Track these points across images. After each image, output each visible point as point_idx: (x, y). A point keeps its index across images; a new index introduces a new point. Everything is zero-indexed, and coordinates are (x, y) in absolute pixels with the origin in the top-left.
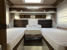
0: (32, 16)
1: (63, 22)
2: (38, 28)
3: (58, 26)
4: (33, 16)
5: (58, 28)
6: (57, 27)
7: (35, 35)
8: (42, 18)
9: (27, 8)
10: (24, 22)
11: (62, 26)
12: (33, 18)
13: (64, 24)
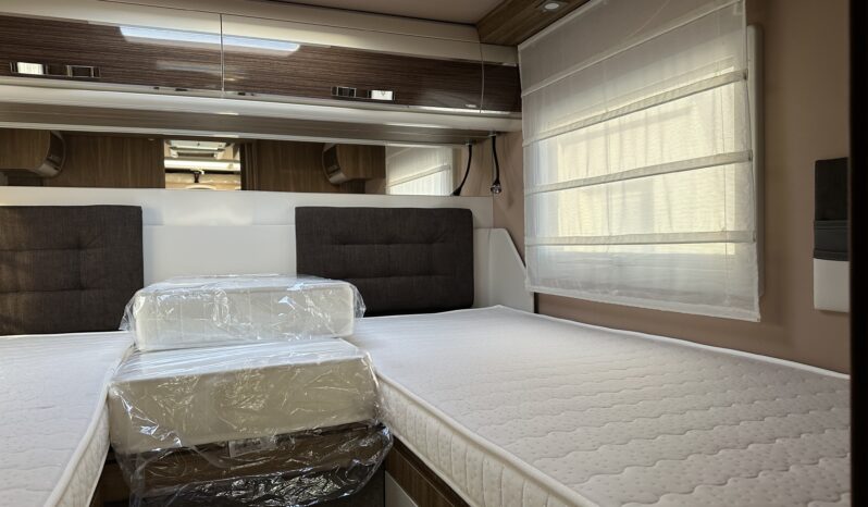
0: (183, 155)
1: (608, 241)
2: (322, 332)
3: (543, 290)
4: (209, 156)
5: (540, 304)
6: (536, 296)
7: (283, 438)
8: (340, 177)
9: (114, 31)
10: (79, 247)
11: (589, 286)
12: (196, 175)
13: (620, 263)
